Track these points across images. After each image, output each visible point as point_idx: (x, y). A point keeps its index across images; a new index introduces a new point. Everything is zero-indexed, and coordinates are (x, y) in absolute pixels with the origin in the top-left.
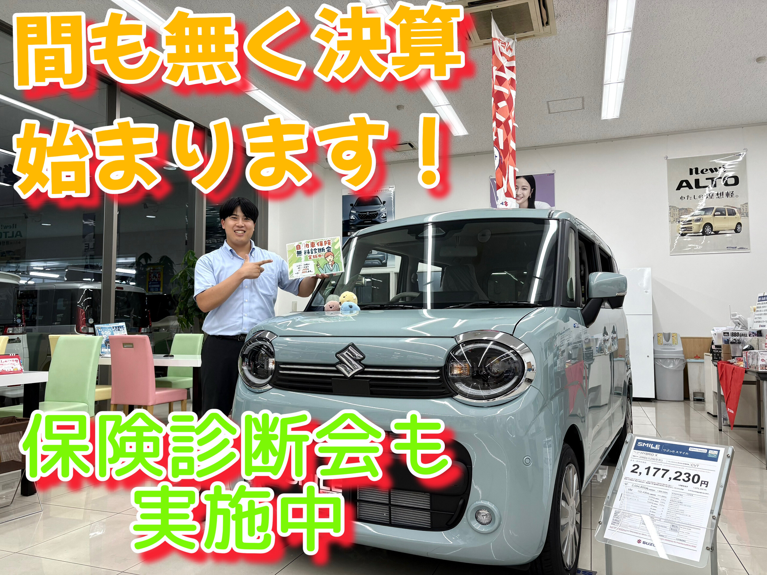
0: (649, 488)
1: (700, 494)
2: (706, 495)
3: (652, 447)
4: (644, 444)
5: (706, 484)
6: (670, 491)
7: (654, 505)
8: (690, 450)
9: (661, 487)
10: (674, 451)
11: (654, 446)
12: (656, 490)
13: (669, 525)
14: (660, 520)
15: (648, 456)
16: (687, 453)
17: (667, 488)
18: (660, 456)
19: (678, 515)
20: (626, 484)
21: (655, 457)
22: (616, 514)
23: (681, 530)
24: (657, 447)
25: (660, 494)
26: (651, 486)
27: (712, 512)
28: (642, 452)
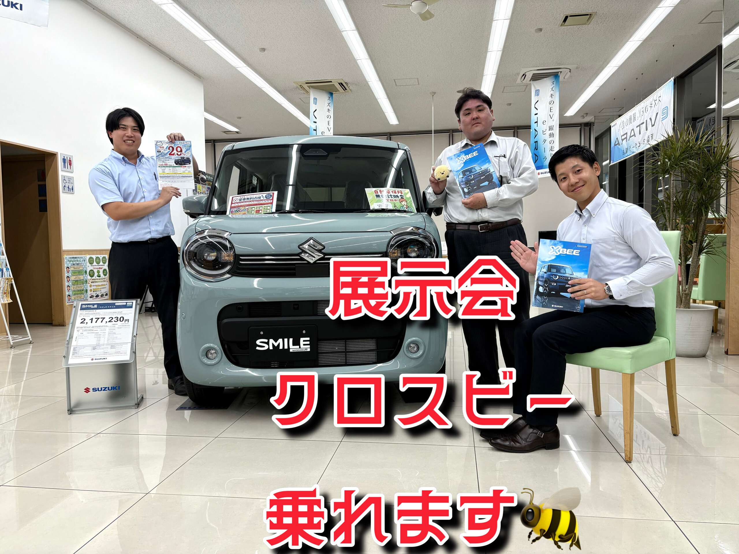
0: (94, 330)
1: (125, 326)
2: (129, 326)
3: (92, 307)
4: (87, 306)
5: (128, 320)
6: (107, 328)
7: (98, 338)
8: (116, 304)
9: (102, 328)
10: (106, 307)
11: (93, 306)
12: (99, 330)
13: (109, 347)
14: (103, 345)
15: (90, 312)
16: (114, 307)
17: (105, 327)
18: (98, 311)
19: (114, 340)
20: (78, 331)
21: (95, 312)
22: (74, 349)
23: (117, 347)
24: (96, 306)
25: (101, 331)
26: (95, 329)
27: (133, 333)
28: (86, 310)
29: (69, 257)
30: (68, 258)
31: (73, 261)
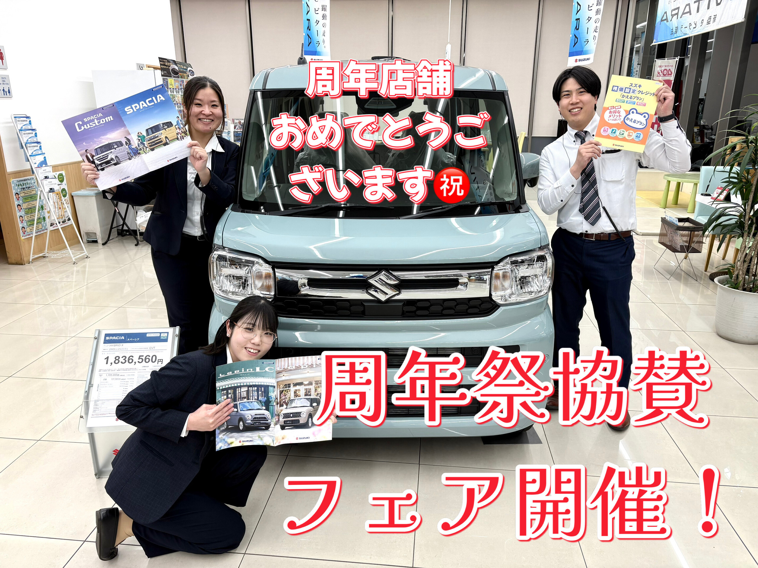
29: (16, 180)
30: (15, 182)
31: (22, 185)
